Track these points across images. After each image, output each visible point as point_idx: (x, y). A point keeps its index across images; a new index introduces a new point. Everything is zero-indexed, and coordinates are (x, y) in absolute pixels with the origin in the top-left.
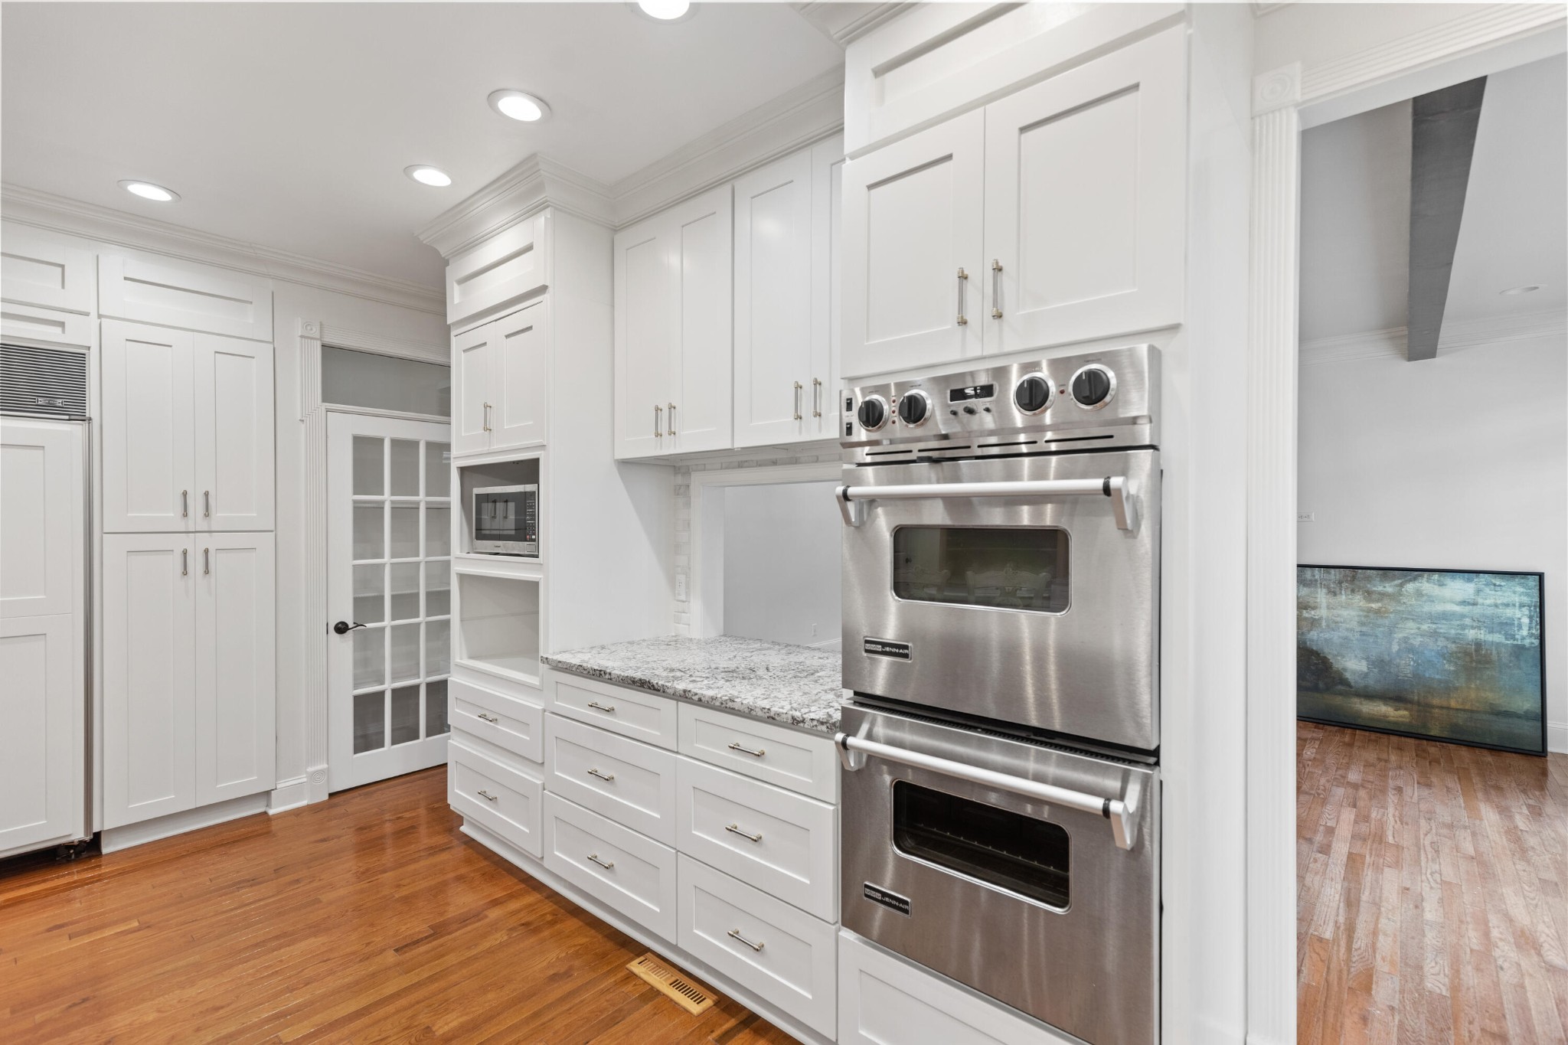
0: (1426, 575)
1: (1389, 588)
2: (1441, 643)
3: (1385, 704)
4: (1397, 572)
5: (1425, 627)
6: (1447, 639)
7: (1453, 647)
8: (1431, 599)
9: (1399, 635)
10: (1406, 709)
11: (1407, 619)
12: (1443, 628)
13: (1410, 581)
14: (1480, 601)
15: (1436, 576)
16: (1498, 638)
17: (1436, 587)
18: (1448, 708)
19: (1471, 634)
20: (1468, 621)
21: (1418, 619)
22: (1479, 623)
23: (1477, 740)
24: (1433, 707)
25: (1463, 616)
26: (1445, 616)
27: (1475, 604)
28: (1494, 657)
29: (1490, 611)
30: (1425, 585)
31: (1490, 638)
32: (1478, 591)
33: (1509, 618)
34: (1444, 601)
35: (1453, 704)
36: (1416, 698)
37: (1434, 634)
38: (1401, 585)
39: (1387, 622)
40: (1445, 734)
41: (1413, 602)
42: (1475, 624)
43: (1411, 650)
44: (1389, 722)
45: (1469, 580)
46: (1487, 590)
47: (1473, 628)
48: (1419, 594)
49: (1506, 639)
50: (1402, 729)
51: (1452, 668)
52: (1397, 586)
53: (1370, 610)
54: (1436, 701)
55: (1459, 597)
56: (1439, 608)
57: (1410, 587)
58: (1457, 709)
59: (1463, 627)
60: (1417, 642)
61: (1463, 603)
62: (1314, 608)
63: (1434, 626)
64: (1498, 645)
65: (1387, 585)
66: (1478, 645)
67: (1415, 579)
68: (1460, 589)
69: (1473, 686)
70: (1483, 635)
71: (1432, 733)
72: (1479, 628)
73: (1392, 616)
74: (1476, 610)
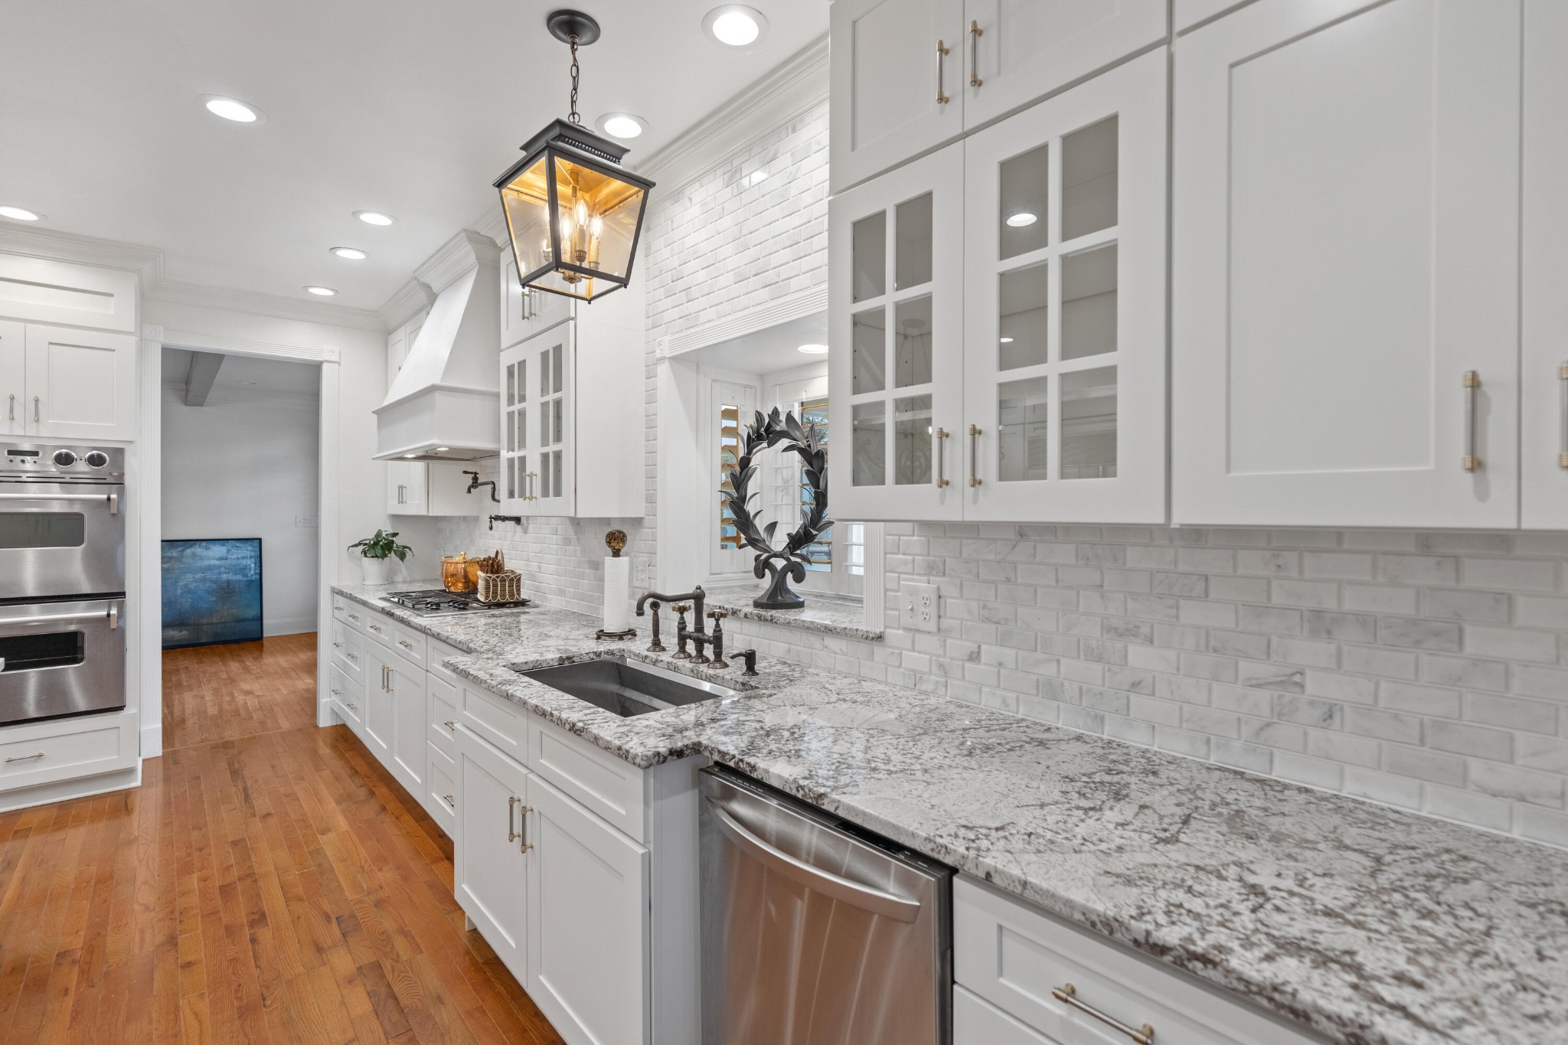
0: (198, 543)
1: (175, 553)
2: (208, 584)
4: (179, 543)
5: (198, 576)
6: (211, 581)
7: (214, 586)
8: (201, 558)
9: (182, 583)
10: (186, 630)
11: (186, 572)
12: (208, 575)
13: (188, 547)
14: (229, 556)
15: (204, 544)
16: (239, 577)
17: (204, 550)
18: (212, 624)
19: (224, 577)
20: (223, 569)
21: (195, 571)
22: (229, 569)
24: (203, 625)
25: (220, 567)
26: (210, 568)
27: (226, 559)
28: (237, 589)
29: (234, 562)
30: (198, 550)
31: (235, 578)
32: (228, 551)
33: (244, 565)
34: (209, 558)
35: (214, 620)
36: (192, 622)
37: (204, 580)
38: (183, 551)
39: (174, 575)
40: (210, 640)
41: (191, 561)
42: (227, 571)
43: (189, 591)
45: (223, 545)
46: (233, 550)
47: (225, 573)
48: (194, 555)
49: (243, 577)
51: (214, 599)
52: (180, 551)
54: (204, 621)
55: (218, 556)
56: (206, 563)
57: (188, 552)
59: (220, 573)
60: (193, 586)
61: (220, 559)
63: (203, 575)
64: (239, 581)
65: (173, 551)
66: (228, 582)
67: (191, 546)
68: (218, 550)
69: (226, 608)
70: (231, 577)
71: (202, 641)
72: (229, 573)
73: (177, 571)
74: (228, 562)
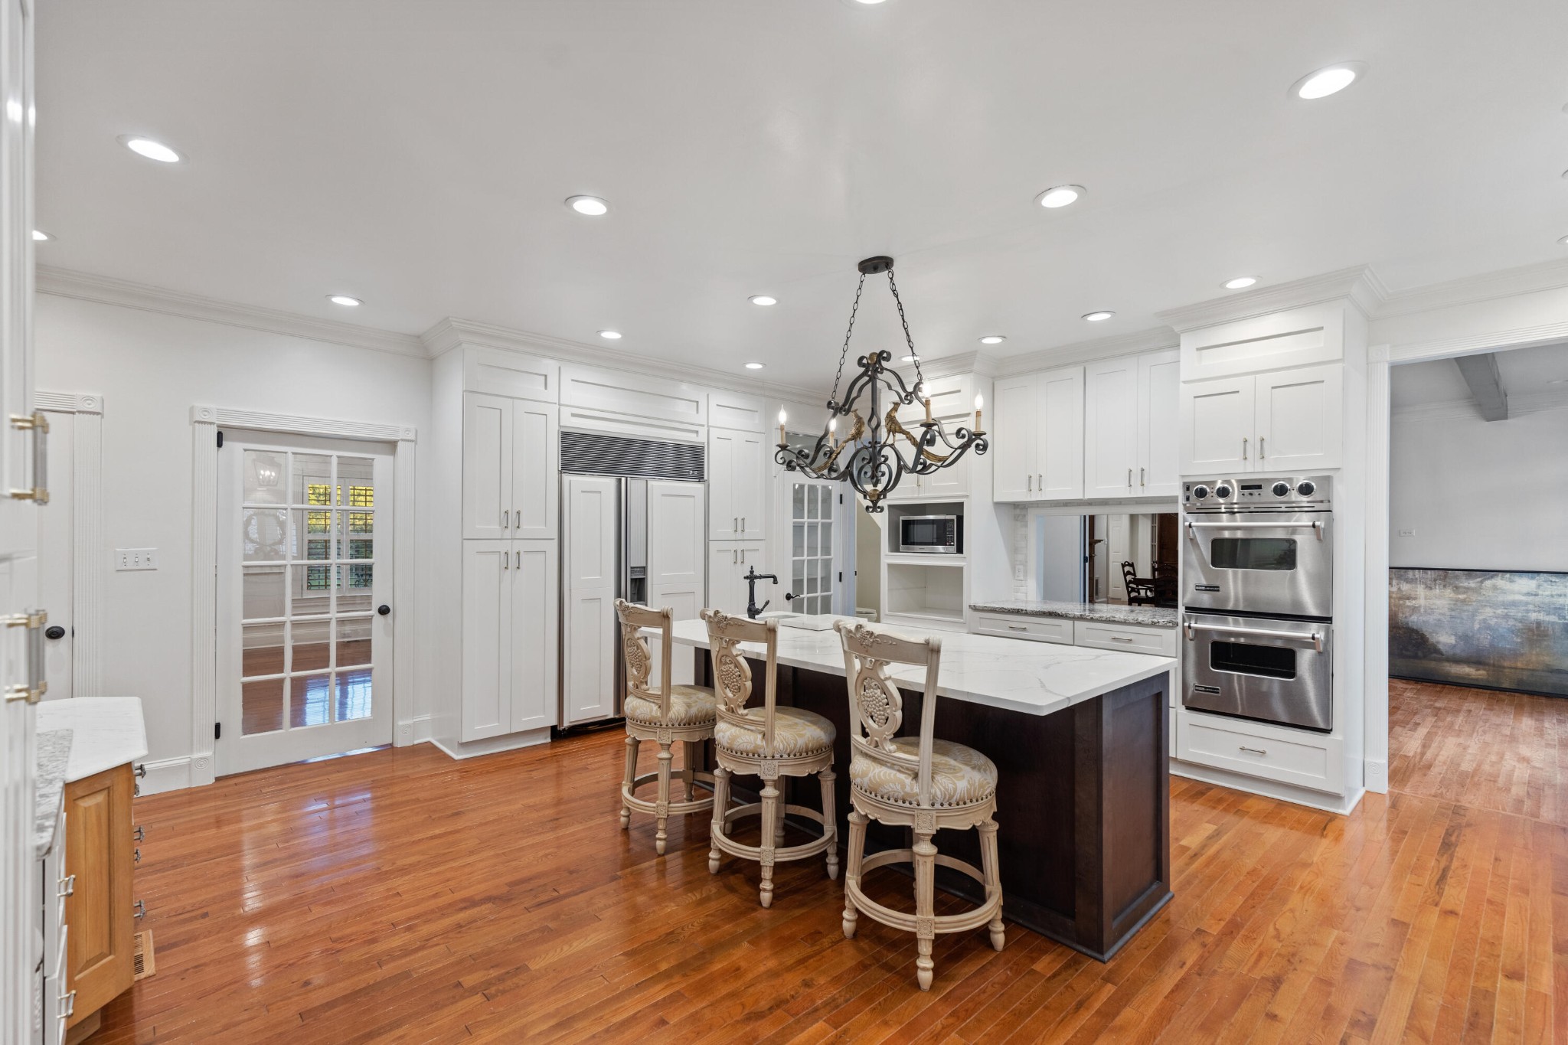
0: (1500, 574)
1: (1472, 584)
2: (1511, 622)
3: (1469, 667)
4: (1478, 573)
5: (1499, 611)
6: (1516, 619)
7: (1520, 625)
8: (1504, 592)
9: (1480, 617)
10: (1484, 670)
11: (1485, 606)
12: (1512, 612)
13: (1488, 579)
14: (1540, 593)
15: (1508, 575)
16: (1553, 618)
17: (1508, 583)
18: (1516, 668)
19: (1533, 616)
20: (1531, 607)
21: (1494, 606)
22: (1539, 608)
23: (1537, 690)
24: (1504, 667)
25: (1527, 603)
26: (1514, 604)
27: (1536, 595)
28: (1550, 632)
29: (1547, 600)
30: (1499, 581)
31: (1547, 618)
32: (1539, 586)
33: (1561, 605)
34: (1513, 592)
35: (1519, 665)
36: (1492, 662)
37: (1506, 617)
38: (1482, 582)
39: (1470, 608)
40: (1513, 687)
41: (1491, 594)
42: (1537, 609)
43: (1489, 627)
44: (1472, 679)
45: (1532, 578)
46: (1545, 585)
47: (1535, 612)
48: (1495, 588)
49: (1559, 619)
50: (1481, 684)
51: (1519, 640)
52: (1478, 582)
53: (1457, 600)
54: (1506, 664)
55: (1525, 590)
56: (1510, 598)
57: (1488, 583)
58: (1522, 669)
59: (1528, 611)
60: (1493, 622)
61: (1528, 594)
62: (1415, 599)
63: (1506, 611)
64: (1553, 623)
65: (1471, 582)
66: (1539, 624)
67: (1492, 577)
68: (1525, 584)
69: (1534, 652)
70: (1541, 616)
71: (1504, 686)
72: (1539, 612)
73: (1474, 604)
74: (1537, 599)
